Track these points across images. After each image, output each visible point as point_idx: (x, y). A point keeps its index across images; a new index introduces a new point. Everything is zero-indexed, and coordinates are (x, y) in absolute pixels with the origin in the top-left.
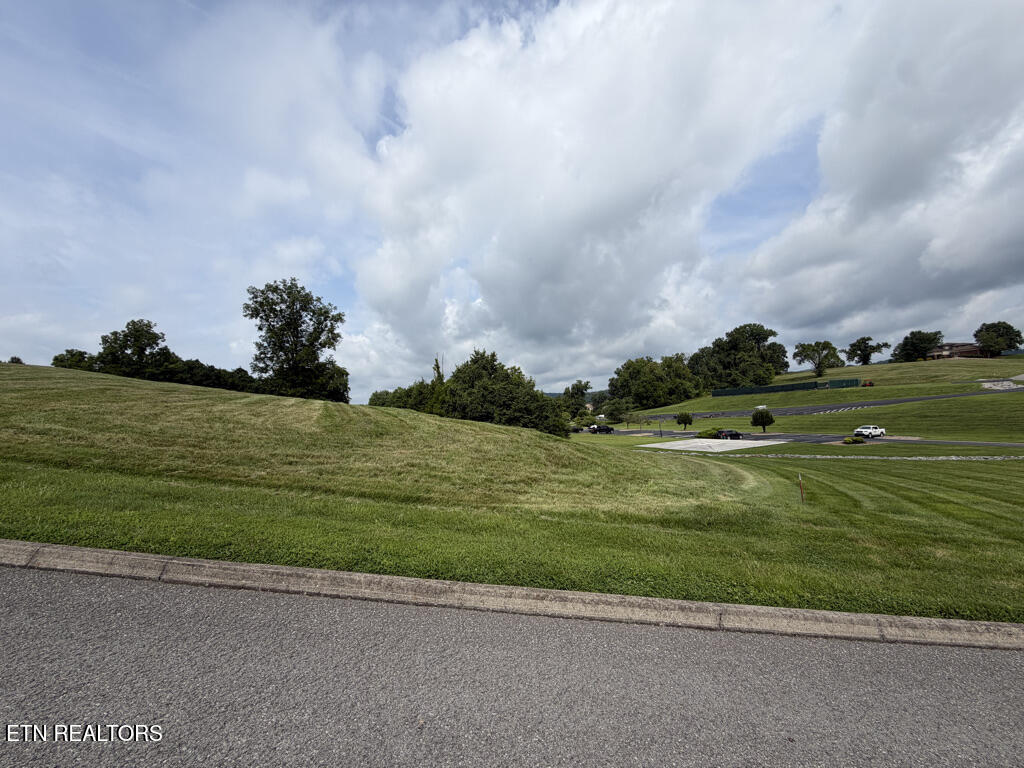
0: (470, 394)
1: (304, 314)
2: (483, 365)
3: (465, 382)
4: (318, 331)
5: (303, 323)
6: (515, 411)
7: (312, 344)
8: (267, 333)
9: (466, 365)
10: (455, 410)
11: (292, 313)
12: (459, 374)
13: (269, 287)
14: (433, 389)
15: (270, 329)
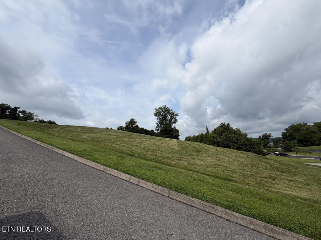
0: (220, 138)
1: (168, 114)
2: (224, 128)
3: (218, 134)
4: (171, 119)
5: (168, 117)
6: (239, 145)
7: (170, 123)
8: (159, 120)
9: (218, 128)
10: (214, 143)
11: (165, 114)
12: (215, 131)
13: (159, 108)
14: (206, 136)
15: (160, 119)
